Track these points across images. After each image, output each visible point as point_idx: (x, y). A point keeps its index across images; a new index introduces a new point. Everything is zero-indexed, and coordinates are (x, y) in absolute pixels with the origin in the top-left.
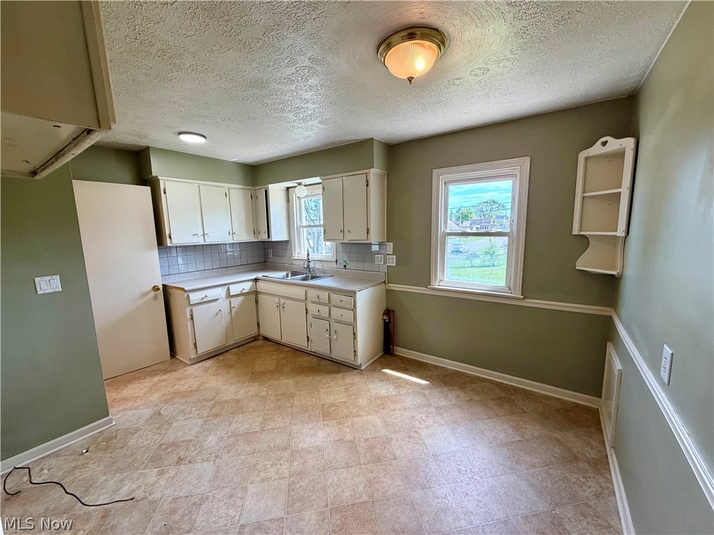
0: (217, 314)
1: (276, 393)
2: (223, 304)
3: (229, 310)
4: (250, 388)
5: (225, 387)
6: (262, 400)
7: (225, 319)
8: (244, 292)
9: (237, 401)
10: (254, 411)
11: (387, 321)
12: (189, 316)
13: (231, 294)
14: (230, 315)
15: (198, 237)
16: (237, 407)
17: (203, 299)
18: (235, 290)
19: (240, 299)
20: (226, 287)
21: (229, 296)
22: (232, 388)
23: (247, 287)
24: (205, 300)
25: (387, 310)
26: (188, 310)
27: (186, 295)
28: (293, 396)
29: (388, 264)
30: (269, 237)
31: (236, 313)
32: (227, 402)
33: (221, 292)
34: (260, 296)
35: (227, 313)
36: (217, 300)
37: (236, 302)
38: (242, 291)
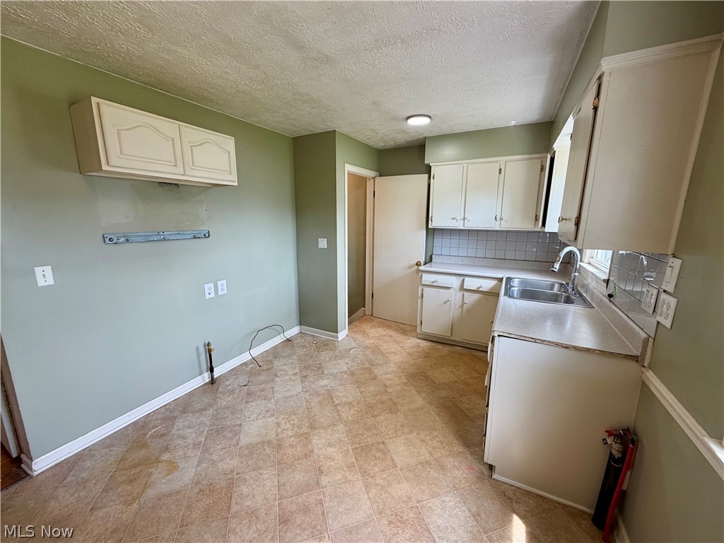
0: (445, 302)
2: (455, 297)
3: (461, 304)
7: (453, 312)
8: (481, 289)
11: (617, 455)
12: (420, 294)
13: (465, 287)
14: (461, 309)
15: (457, 220)
17: (433, 282)
18: (471, 283)
19: (476, 296)
20: (462, 278)
21: (462, 288)
23: (487, 285)
24: (435, 284)
26: (420, 288)
27: (420, 274)
29: (659, 318)
31: (468, 311)
33: (454, 282)
35: (458, 306)
36: (450, 288)
37: (471, 299)
38: (479, 288)
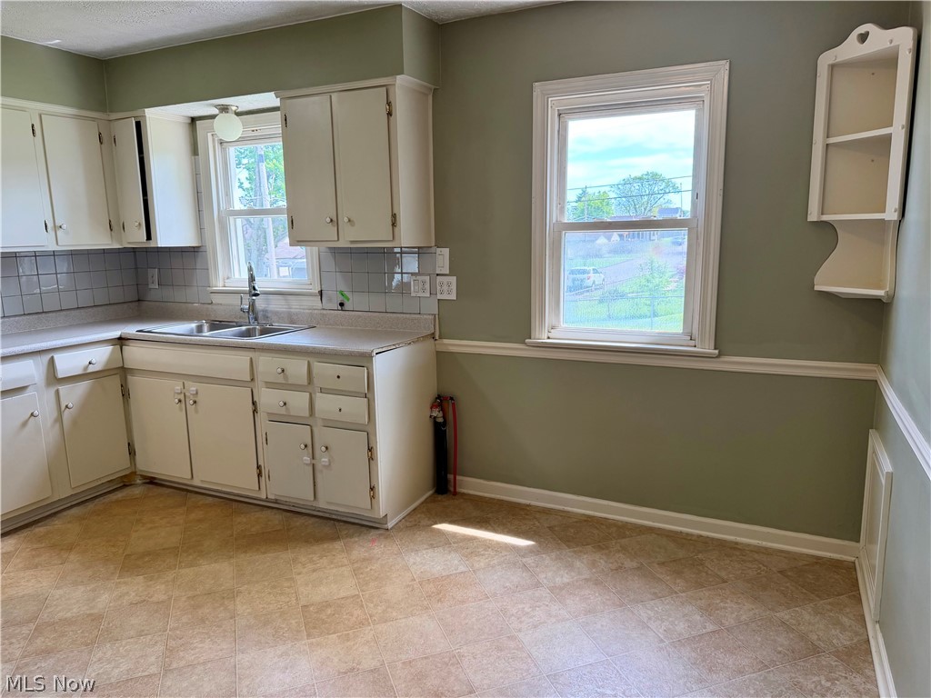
0: (25, 424)
1: (190, 594)
2: (40, 400)
3: (55, 414)
4: (124, 589)
5: (60, 592)
6: (156, 611)
7: (45, 437)
8: (92, 368)
9: (96, 618)
10: (140, 634)
11: (441, 420)
13: (60, 375)
14: (57, 425)
16: (96, 630)
18: (68, 363)
19: (83, 386)
20: (45, 358)
21: (52, 380)
22: (80, 593)
23: (100, 356)
25: (439, 397)
28: (232, 595)
29: (439, 297)
30: (149, 237)
31: (75, 423)
32: (69, 622)
34: (134, 381)
35: (50, 421)
37: (73, 395)
38: (86, 368)
